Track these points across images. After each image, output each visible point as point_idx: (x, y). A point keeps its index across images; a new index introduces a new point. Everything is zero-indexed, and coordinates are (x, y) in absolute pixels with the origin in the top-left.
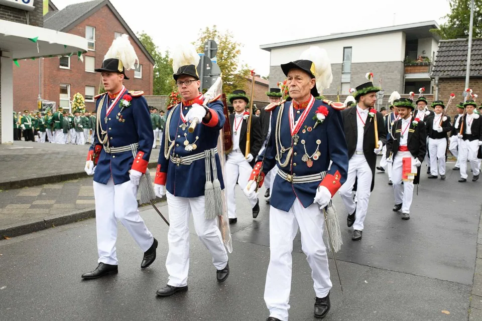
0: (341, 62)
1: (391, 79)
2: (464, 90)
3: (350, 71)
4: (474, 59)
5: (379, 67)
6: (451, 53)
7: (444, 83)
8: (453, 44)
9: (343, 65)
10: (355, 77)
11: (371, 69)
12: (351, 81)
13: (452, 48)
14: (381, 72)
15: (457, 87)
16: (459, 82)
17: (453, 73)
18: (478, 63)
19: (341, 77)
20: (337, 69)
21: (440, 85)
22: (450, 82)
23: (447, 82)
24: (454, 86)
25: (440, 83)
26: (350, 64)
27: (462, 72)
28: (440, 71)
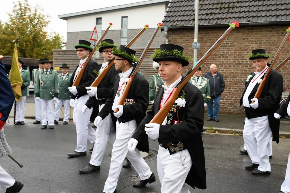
0: (120, 28)
2: (193, 41)
3: (127, 36)
4: (205, 8)
7: (175, 34)
9: (121, 31)
15: (188, 39)
16: (190, 34)
17: (183, 23)
18: (209, 12)
19: (120, 41)
20: (117, 34)
21: (170, 37)
22: (180, 33)
23: (178, 33)
24: (185, 38)
25: (170, 34)
26: (127, 30)
27: (192, 21)
28: (169, 21)
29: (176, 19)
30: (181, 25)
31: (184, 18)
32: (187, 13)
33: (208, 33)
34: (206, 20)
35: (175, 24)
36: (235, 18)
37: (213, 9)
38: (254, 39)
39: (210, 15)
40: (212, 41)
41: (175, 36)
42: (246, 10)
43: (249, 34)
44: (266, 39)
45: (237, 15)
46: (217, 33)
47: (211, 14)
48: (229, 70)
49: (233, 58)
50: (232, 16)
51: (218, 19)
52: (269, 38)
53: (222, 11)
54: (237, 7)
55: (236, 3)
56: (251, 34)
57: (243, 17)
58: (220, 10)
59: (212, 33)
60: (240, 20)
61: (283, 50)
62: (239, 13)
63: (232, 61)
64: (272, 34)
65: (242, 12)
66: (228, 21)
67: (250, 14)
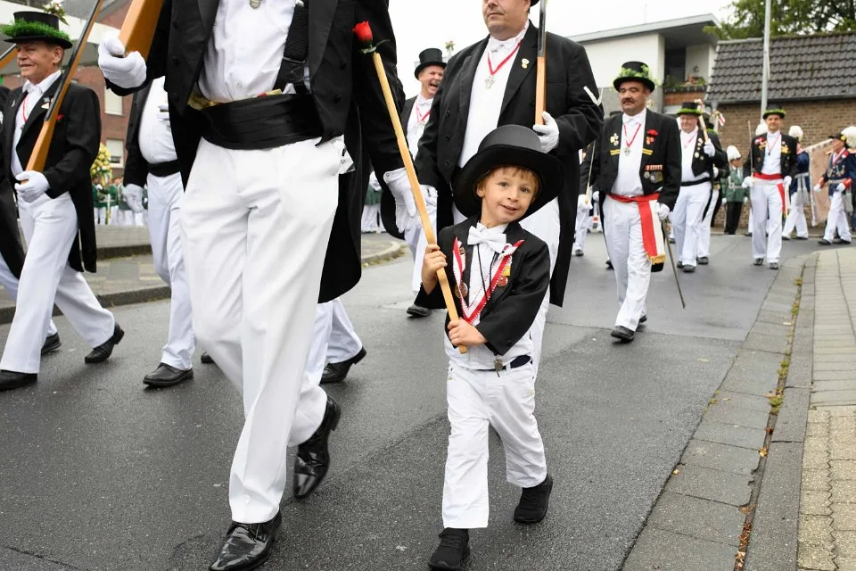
6: (737, 63)
8: (740, 48)
13: (739, 55)
16: (752, 111)
17: (741, 95)
18: (781, 77)
22: (736, 111)
23: (732, 111)
24: (743, 116)
27: (755, 92)
28: (719, 92)
29: (729, 88)
30: (738, 99)
31: (743, 87)
32: (745, 78)
34: (777, 90)
35: (729, 96)
36: (823, 87)
37: (786, 72)
38: (852, 118)
39: (782, 82)
42: (840, 74)
43: (843, 110)
45: (825, 83)
47: (785, 80)
50: (818, 83)
51: (796, 88)
53: (803, 75)
54: (825, 70)
55: (824, 63)
56: (847, 110)
57: (835, 85)
58: (799, 74)
60: (830, 90)
62: (829, 78)
65: (834, 77)
66: (812, 91)
67: (846, 81)
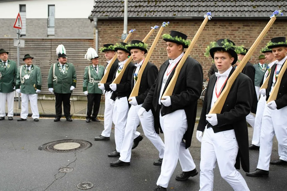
0: (47, 17)
1: (87, 32)
3: (54, 26)
4: (134, 1)
5: (77, 23)
9: (48, 21)
10: (58, 30)
11: (71, 24)
12: (55, 34)
14: (79, 27)
15: (118, 30)
16: (119, 25)
17: (112, 14)
18: (138, 4)
19: (47, 30)
20: (43, 23)
21: (100, 27)
22: (110, 24)
23: (107, 24)
24: (114, 29)
25: (100, 25)
26: (54, 19)
27: (121, 13)
28: (99, 11)
29: (106, 10)
30: (110, 16)
31: (114, 9)
33: (137, 25)
34: (135, 12)
35: (104, 14)
36: (162, 12)
37: (141, 2)
39: (138, 7)
40: (141, 33)
41: (105, 27)
42: (172, 5)
43: (174, 27)
44: (190, 32)
45: (164, 9)
46: (145, 25)
47: (140, 6)
48: (156, 61)
49: (161, 50)
50: (159, 9)
51: (147, 12)
52: (192, 32)
53: (150, 4)
54: (164, 2)
56: (177, 27)
57: (169, 11)
58: (148, 3)
59: (141, 25)
60: (166, 13)
61: (205, 43)
62: (166, 7)
63: (160, 52)
64: (195, 28)
65: (169, 6)
66: (155, 14)
67: (176, 9)
